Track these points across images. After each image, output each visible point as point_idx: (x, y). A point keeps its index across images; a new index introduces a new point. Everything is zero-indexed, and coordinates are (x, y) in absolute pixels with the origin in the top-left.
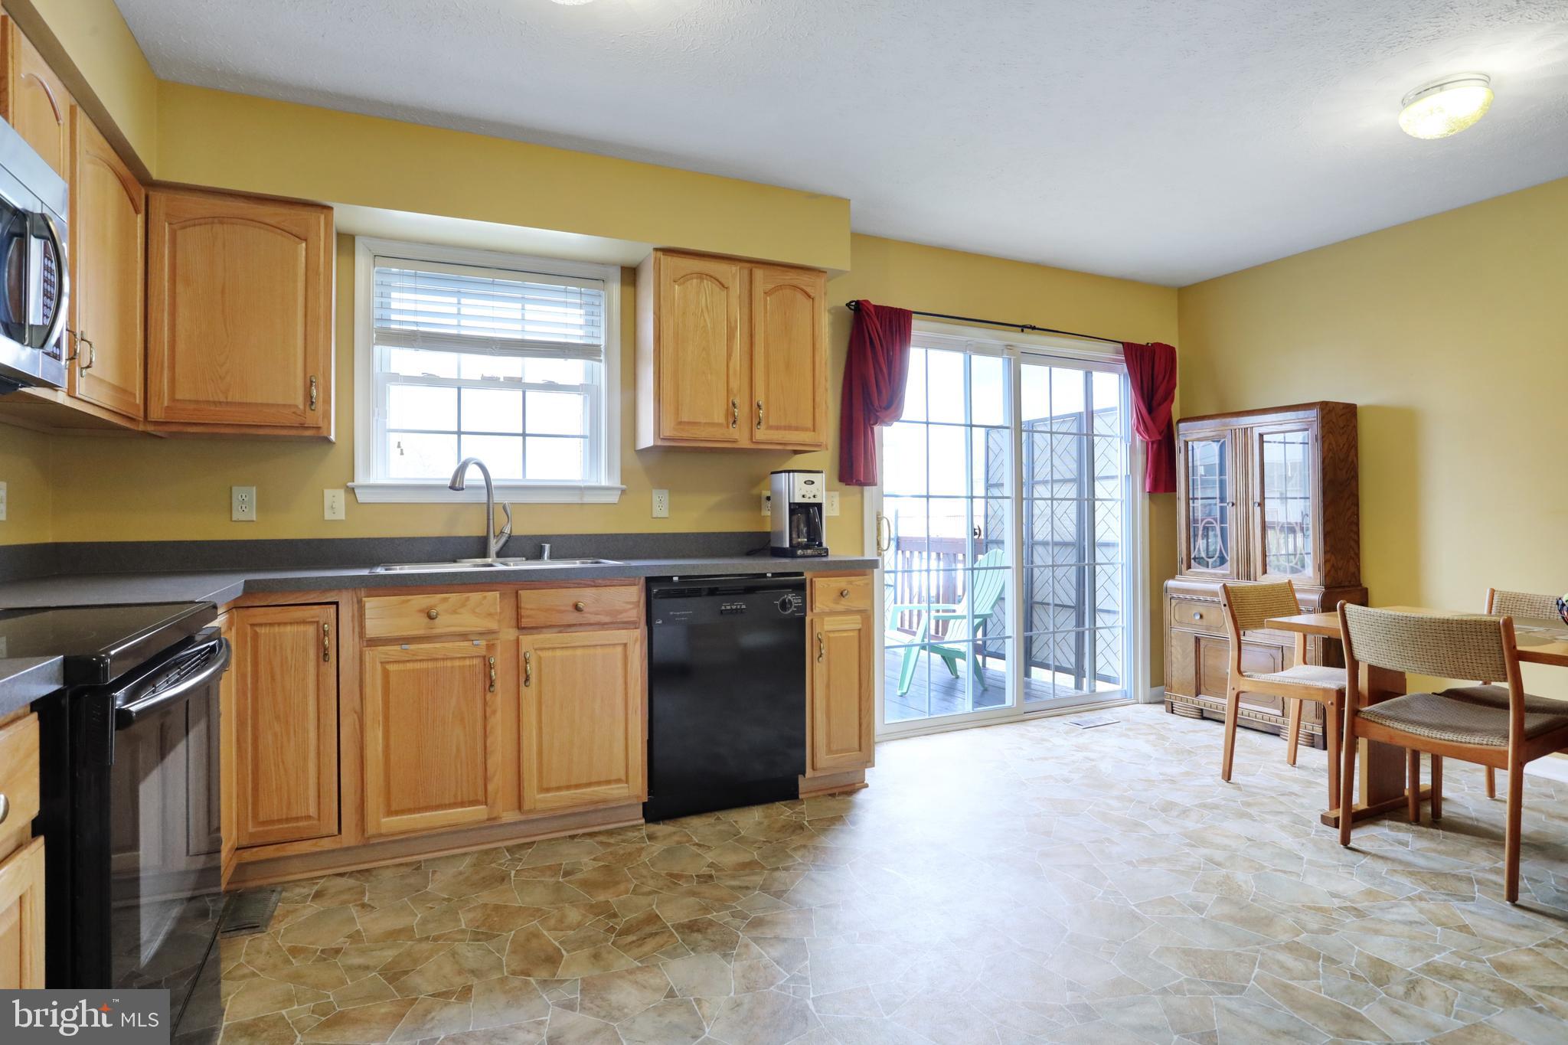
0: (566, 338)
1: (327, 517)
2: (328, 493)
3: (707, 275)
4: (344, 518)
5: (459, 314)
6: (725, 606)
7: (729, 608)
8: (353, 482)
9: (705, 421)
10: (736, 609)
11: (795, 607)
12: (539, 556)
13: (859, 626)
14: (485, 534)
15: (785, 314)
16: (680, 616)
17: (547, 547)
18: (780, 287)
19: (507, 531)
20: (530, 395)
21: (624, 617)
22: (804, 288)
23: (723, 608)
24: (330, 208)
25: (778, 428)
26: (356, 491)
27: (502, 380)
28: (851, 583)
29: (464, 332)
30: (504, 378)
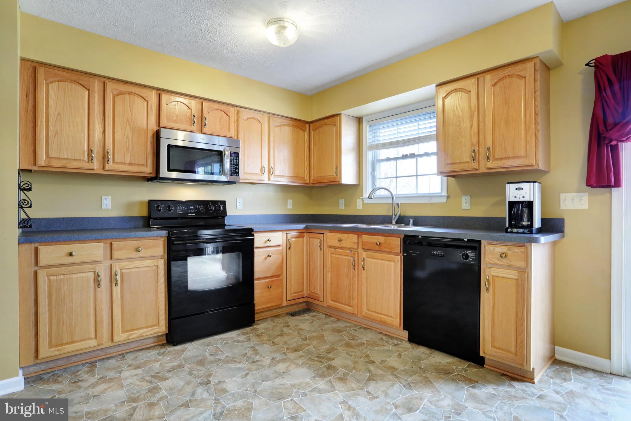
0: (426, 134)
1: (358, 208)
2: (358, 200)
3: (459, 89)
4: (361, 208)
5: (398, 133)
6: (434, 252)
7: (435, 253)
8: (363, 196)
9: (459, 162)
10: (439, 254)
11: (471, 258)
12: (407, 224)
13: (517, 277)
14: (392, 215)
15: (505, 93)
16: (414, 253)
17: (411, 221)
18: (502, 79)
19: (398, 214)
20: (419, 159)
21: (394, 251)
22: (518, 73)
23: (432, 253)
24: (340, 114)
25: (501, 159)
26: (364, 200)
27: (409, 155)
28: (510, 250)
29: (400, 139)
30: (409, 154)
